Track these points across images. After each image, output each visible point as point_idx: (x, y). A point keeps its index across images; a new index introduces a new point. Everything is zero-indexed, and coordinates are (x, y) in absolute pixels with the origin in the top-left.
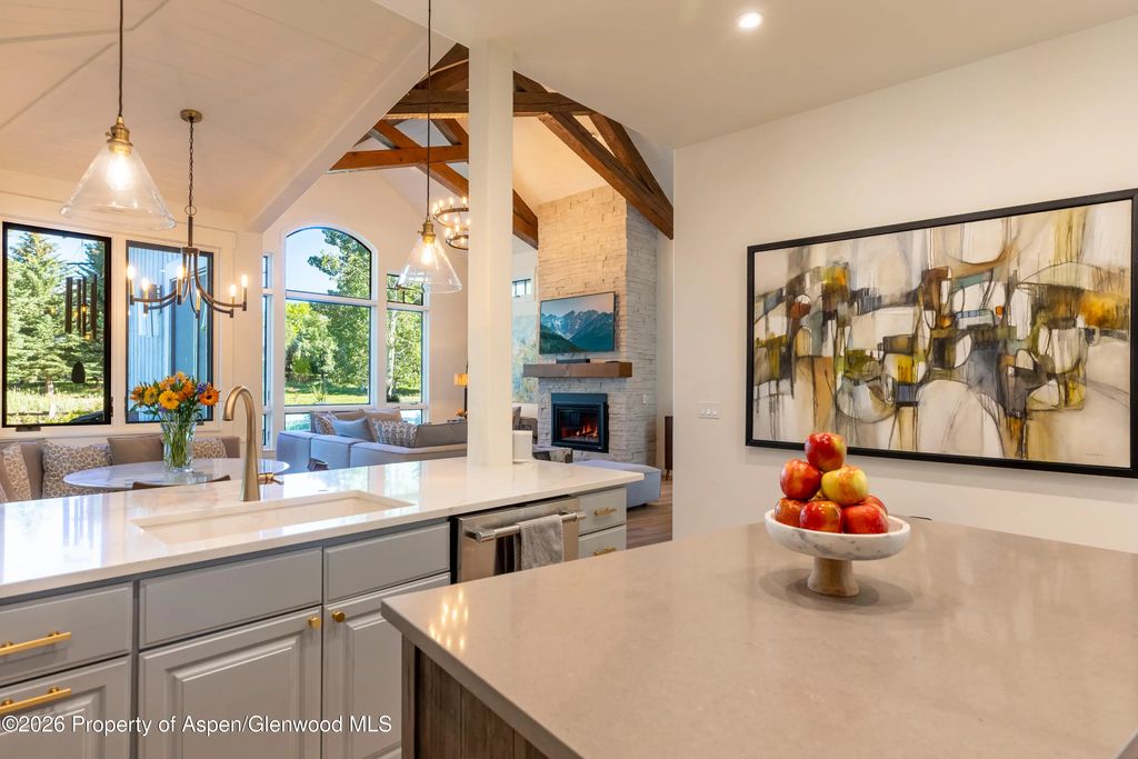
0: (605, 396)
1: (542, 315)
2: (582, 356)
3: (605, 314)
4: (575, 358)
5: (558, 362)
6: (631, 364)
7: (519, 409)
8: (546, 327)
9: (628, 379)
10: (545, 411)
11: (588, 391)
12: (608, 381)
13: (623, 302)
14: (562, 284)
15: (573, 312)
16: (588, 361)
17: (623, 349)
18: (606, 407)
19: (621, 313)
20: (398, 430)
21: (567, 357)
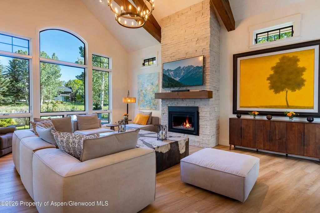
0: (197, 108)
1: (163, 70)
2: (184, 89)
3: (198, 67)
4: (181, 89)
5: (172, 91)
6: (212, 92)
7: (151, 113)
8: (165, 75)
9: (211, 100)
10: (165, 114)
11: (188, 105)
12: (199, 100)
13: (208, 61)
14: (173, 54)
15: (180, 67)
16: (189, 90)
17: (207, 84)
18: (198, 113)
19: (207, 66)
20: (71, 140)
21: (176, 89)
